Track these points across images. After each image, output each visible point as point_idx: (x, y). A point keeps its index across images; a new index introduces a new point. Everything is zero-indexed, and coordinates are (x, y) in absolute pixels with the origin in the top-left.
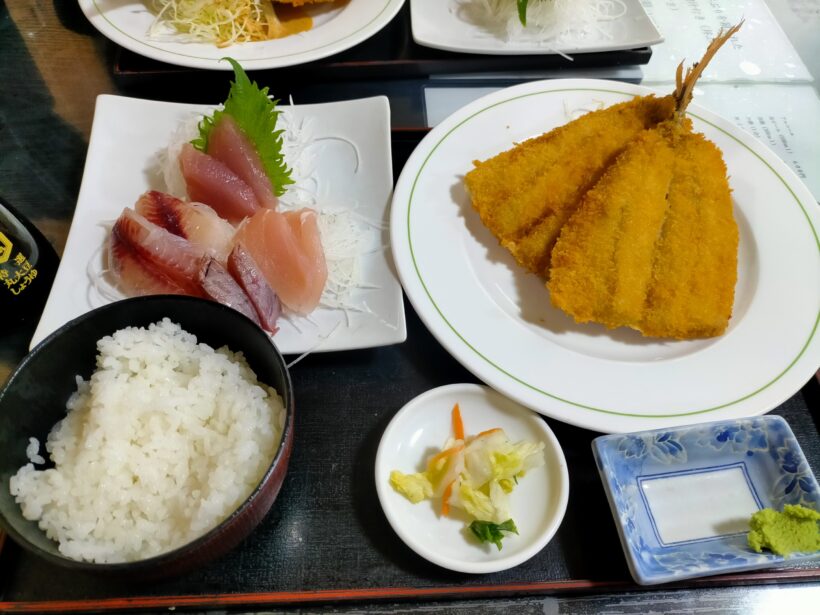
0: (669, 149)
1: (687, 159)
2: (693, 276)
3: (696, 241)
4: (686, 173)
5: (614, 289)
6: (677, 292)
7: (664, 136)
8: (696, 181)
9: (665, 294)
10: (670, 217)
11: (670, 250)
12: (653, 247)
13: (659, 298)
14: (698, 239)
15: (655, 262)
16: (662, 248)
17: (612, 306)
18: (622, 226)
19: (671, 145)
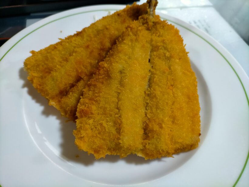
0: (147, 32)
1: (159, 36)
2: (173, 112)
3: (171, 87)
4: (159, 44)
5: (120, 129)
6: (163, 125)
7: (143, 24)
8: (166, 49)
9: (156, 128)
10: (153, 73)
11: (155, 96)
12: (144, 95)
13: (152, 131)
14: (172, 86)
15: (147, 105)
16: (150, 95)
17: (120, 143)
18: (122, 84)
19: (148, 29)
